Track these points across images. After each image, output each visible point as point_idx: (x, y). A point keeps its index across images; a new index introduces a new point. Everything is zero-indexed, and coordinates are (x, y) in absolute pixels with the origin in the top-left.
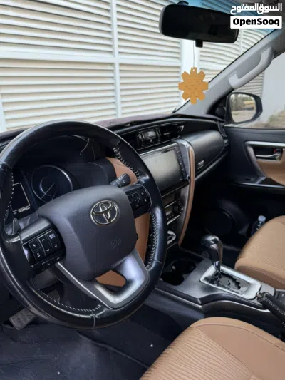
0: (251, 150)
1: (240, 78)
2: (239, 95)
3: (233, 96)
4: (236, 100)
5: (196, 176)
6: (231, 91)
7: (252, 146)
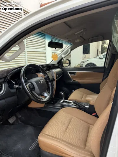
0: (69, 73)
1: (64, 55)
2: (65, 60)
3: (63, 60)
4: (64, 61)
5: (57, 79)
6: (62, 58)
7: (69, 72)
